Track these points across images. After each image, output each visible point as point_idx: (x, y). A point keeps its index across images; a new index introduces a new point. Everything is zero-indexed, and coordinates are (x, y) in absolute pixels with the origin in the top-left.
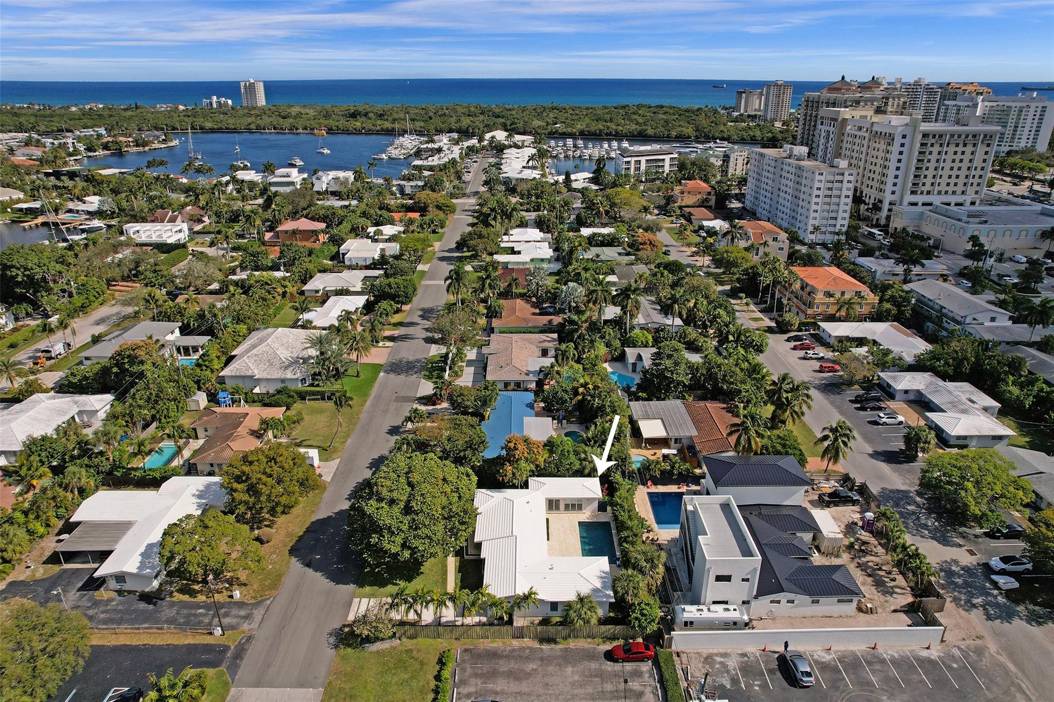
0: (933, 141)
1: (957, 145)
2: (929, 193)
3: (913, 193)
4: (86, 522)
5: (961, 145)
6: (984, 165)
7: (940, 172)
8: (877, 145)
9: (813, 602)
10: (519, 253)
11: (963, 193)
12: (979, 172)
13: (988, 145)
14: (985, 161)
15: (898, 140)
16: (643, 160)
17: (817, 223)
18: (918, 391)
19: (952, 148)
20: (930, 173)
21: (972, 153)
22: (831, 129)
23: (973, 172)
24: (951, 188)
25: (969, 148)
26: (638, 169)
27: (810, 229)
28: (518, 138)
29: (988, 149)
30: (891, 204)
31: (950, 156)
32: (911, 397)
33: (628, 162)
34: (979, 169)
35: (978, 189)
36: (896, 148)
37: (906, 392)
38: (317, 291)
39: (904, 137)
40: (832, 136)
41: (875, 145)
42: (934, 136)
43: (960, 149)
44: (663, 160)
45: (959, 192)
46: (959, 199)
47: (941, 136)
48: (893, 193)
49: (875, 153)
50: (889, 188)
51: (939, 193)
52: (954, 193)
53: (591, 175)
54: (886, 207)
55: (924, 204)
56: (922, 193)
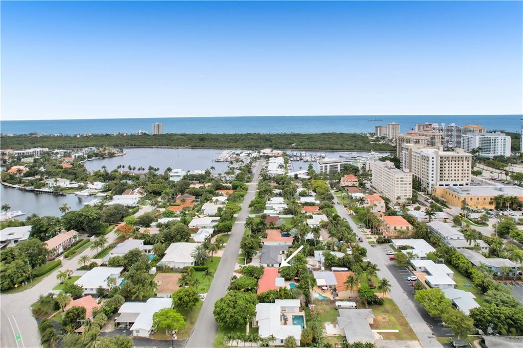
4: (124, 313)
5: (457, 161)
7: (451, 172)
8: (424, 161)
10: (274, 209)
11: (462, 180)
12: (466, 172)
13: (468, 161)
14: (468, 167)
15: (431, 160)
16: (328, 165)
17: (399, 195)
18: (425, 268)
20: (447, 172)
23: (464, 172)
24: (457, 178)
26: (326, 169)
28: (275, 152)
31: (454, 166)
32: (423, 270)
33: (322, 167)
34: (466, 170)
35: (467, 178)
36: (430, 163)
37: (420, 268)
38: (194, 226)
39: (433, 158)
40: (407, 155)
42: (445, 158)
44: (337, 165)
46: (461, 183)
47: (448, 158)
48: (432, 180)
49: (423, 164)
53: (306, 172)
54: (430, 186)
56: (445, 180)
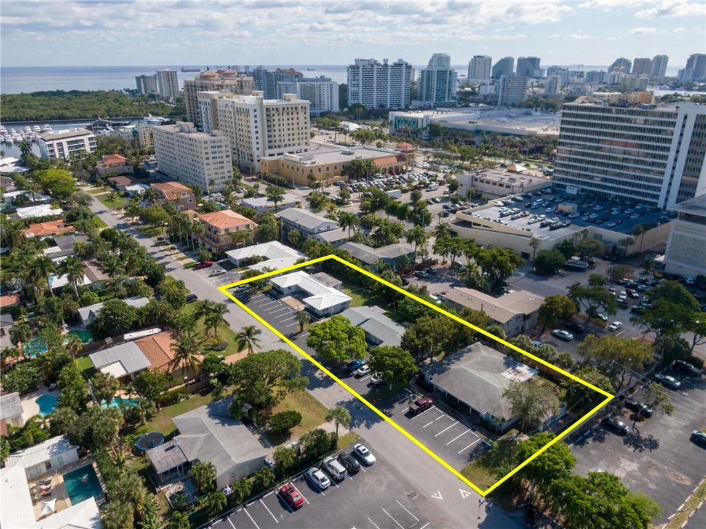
0: (273, 112)
1: (288, 114)
2: (279, 147)
3: (270, 147)
6: (305, 126)
7: (283, 133)
11: (299, 144)
12: (304, 131)
14: (305, 123)
15: (252, 113)
16: (64, 142)
17: (211, 178)
18: (296, 286)
19: (285, 117)
20: (277, 133)
21: (298, 119)
22: (208, 107)
23: (301, 131)
25: (295, 116)
26: (61, 150)
27: (208, 182)
30: (258, 156)
31: (286, 122)
32: (294, 290)
33: (51, 145)
34: (304, 128)
35: (306, 141)
36: (252, 119)
39: (255, 111)
40: (209, 112)
43: (290, 116)
44: (82, 140)
45: (296, 144)
49: (240, 123)
50: (254, 146)
51: (286, 146)
53: (17, 160)
54: (256, 159)
55: (278, 154)
56: (275, 147)
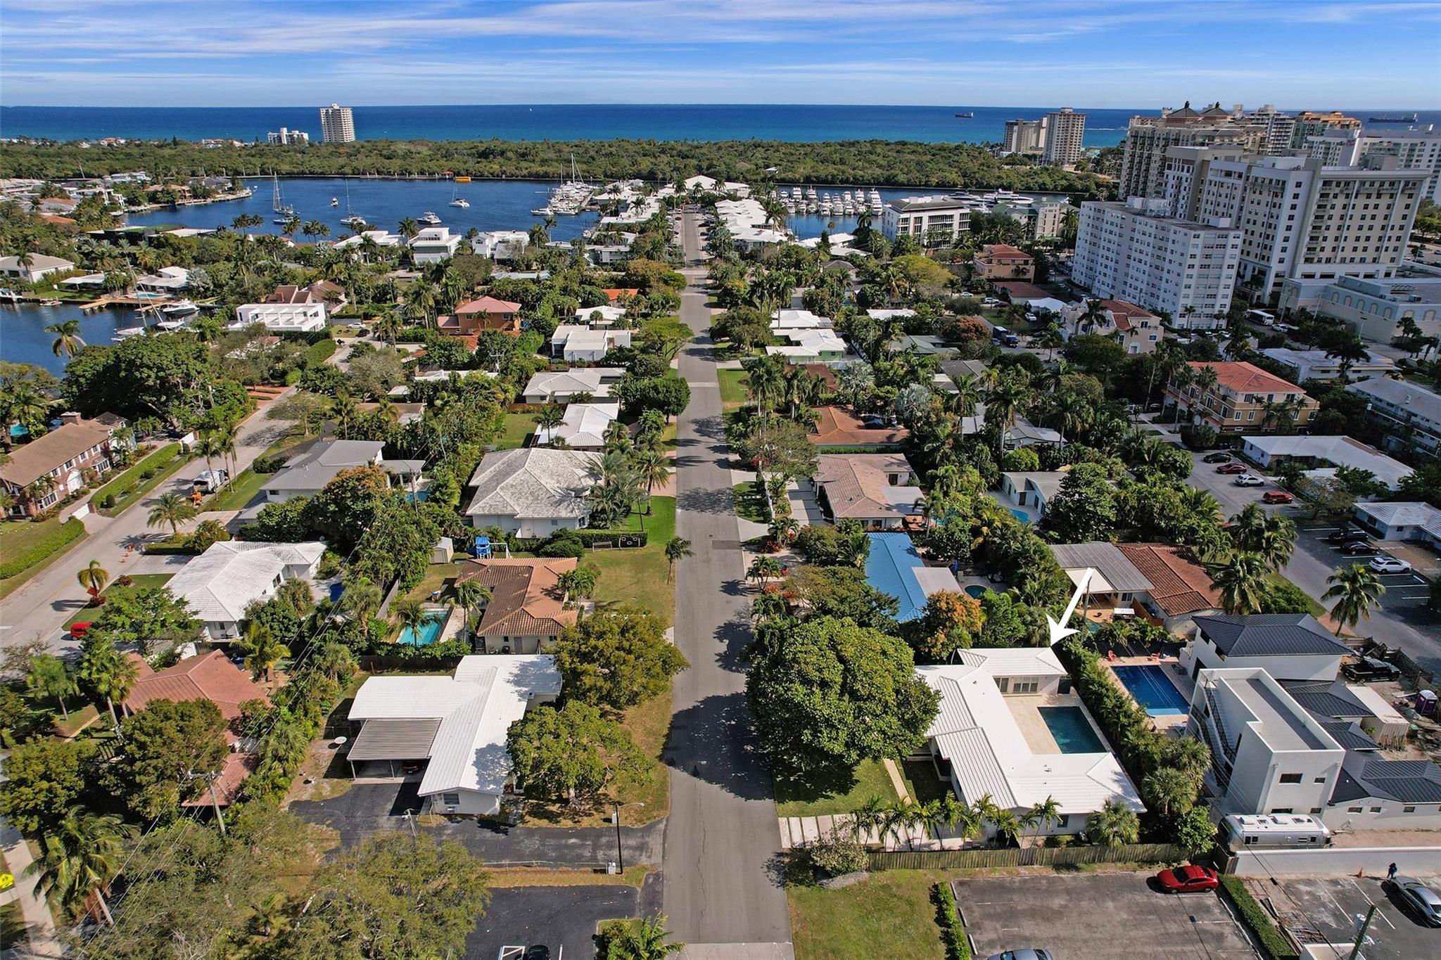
0: (1337, 190)
1: (1369, 196)
2: (1328, 261)
3: (1308, 260)
4: (370, 720)
5: (1374, 196)
6: (1403, 222)
7: (1345, 233)
8: (1257, 197)
9: (1406, 810)
10: (798, 343)
11: (1374, 260)
12: (1396, 233)
13: (1410, 196)
14: (1404, 217)
15: (1290, 189)
16: (925, 216)
17: (1189, 303)
18: (1418, 529)
19: (1362, 201)
20: (1331, 234)
21: (1389, 207)
22: (1185, 174)
23: (1389, 233)
24: (1359, 255)
25: (1385, 201)
26: (918, 229)
27: (1181, 310)
28: (729, 186)
29: (1409, 201)
30: (1277, 276)
31: (1357, 212)
32: (1407, 535)
33: (906, 220)
34: (1397, 228)
35: (1394, 255)
36: (1288, 200)
37: (1400, 528)
38: (543, 398)
39: (1299, 185)
40: (1185, 184)
41: (1253, 196)
42: (1338, 184)
43: (1372, 201)
44: (951, 216)
45: (1369, 259)
46: (1370, 268)
47: (1347, 184)
48: (1281, 261)
49: (1254, 207)
50: (1276, 254)
51: (1343, 261)
52: (1363, 260)
53: (851, 238)
54: (1271, 279)
55: (1323, 276)
56: (1319, 261)
